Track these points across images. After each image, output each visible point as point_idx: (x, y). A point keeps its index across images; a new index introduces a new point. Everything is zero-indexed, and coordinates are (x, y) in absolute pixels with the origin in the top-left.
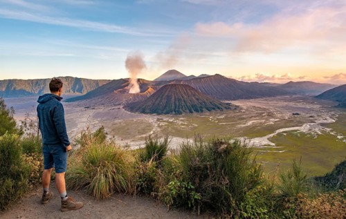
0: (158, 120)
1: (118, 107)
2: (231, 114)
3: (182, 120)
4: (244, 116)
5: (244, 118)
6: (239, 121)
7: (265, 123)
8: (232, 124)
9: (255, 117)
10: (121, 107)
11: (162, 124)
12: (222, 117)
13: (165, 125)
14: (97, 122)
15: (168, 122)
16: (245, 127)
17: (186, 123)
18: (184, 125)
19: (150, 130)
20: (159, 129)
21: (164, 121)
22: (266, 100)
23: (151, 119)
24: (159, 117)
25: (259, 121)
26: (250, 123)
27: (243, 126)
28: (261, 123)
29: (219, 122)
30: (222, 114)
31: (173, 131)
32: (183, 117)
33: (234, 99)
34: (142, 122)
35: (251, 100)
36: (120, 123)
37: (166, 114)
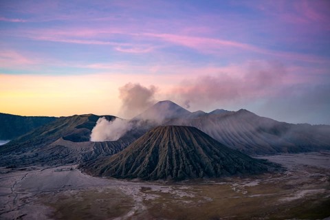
0: (143, 189)
1: (69, 166)
2: (269, 179)
3: (185, 190)
4: (291, 183)
5: (290, 187)
6: (283, 192)
7: (325, 194)
8: (272, 197)
9: (308, 184)
10: (75, 167)
11: (149, 197)
12: (254, 184)
13: (156, 200)
14: (30, 194)
15: (160, 193)
16: (293, 201)
17: (192, 196)
18: (189, 198)
19: (129, 208)
20: (144, 208)
21: (155, 193)
22: (325, 155)
23: (130, 189)
24: (145, 185)
25: (316, 191)
26: (301, 194)
27: (289, 199)
28: (319, 195)
29: (249, 193)
30: (253, 179)
31: (170, 210)
32: (187, 184)
33: (272, 153)
34: (113, 195)
35: (300, 155)
36: (73, 196)
37: (156, 178)
